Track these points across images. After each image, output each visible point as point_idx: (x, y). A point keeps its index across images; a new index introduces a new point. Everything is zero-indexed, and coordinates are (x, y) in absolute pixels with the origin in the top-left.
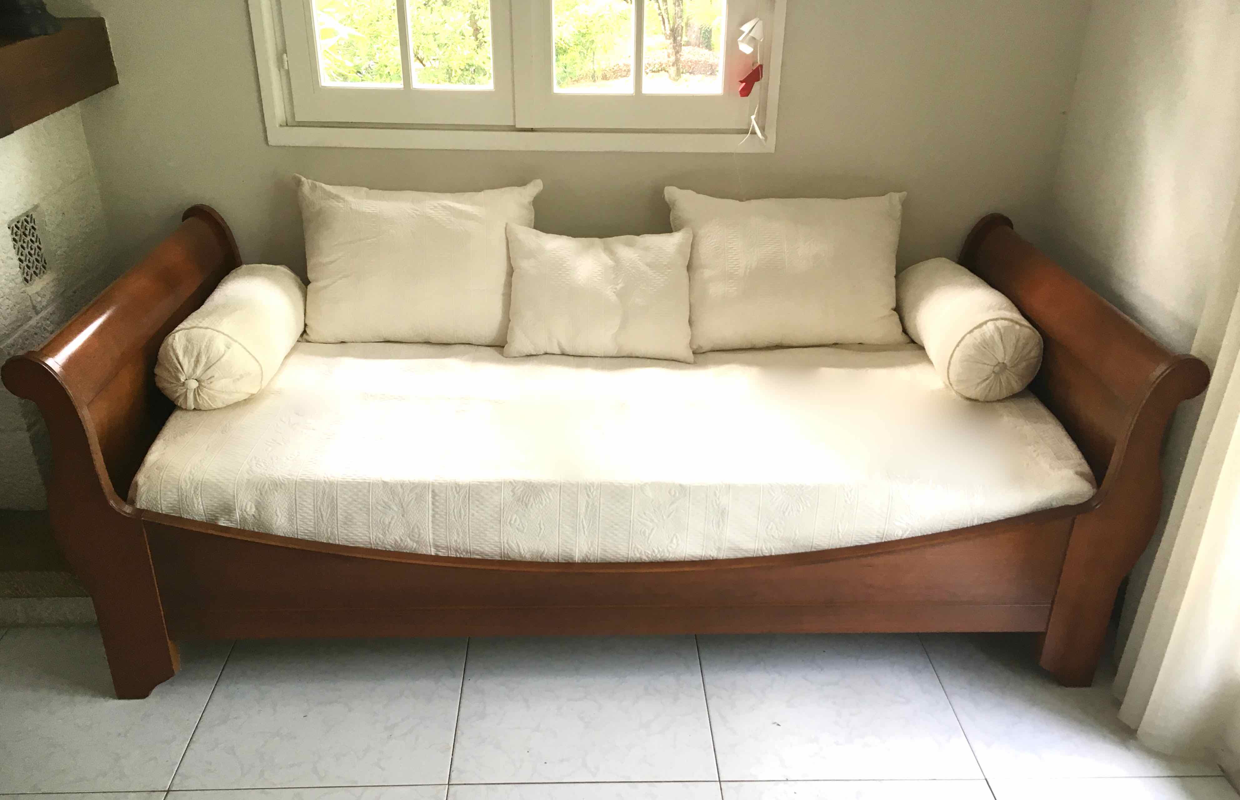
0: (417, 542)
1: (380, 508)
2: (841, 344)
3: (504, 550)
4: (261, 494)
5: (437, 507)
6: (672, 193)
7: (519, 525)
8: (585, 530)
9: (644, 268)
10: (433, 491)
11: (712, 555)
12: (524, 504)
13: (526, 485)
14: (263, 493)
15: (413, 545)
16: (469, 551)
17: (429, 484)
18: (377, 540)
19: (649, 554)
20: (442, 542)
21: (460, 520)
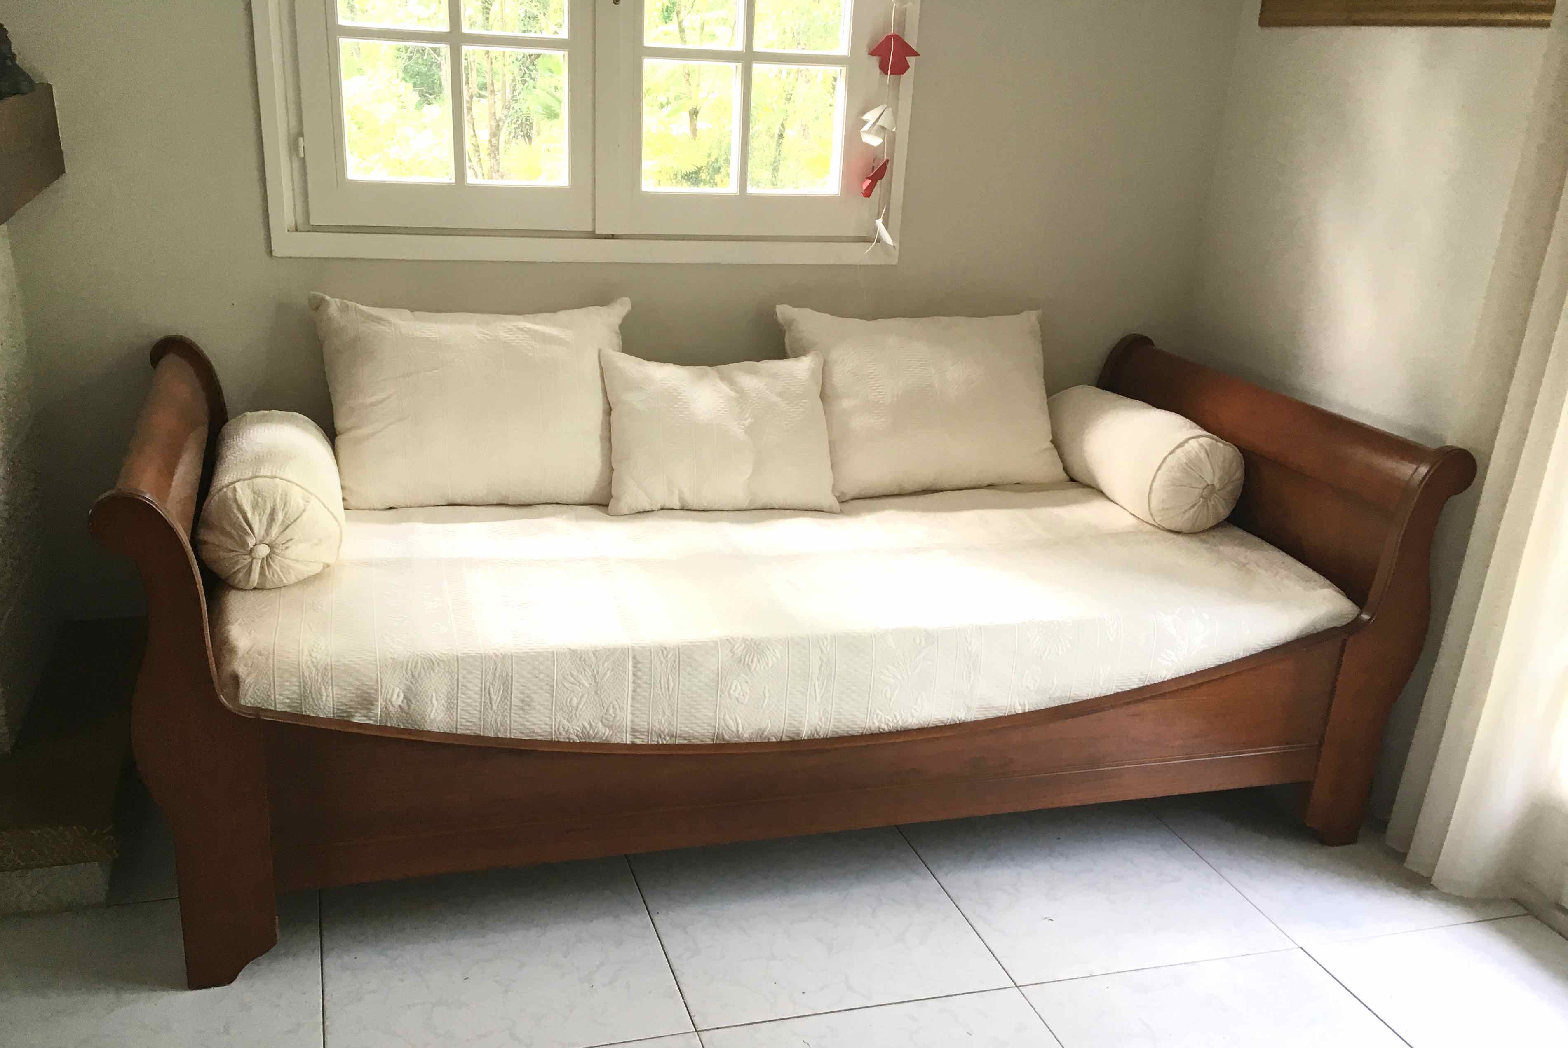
0: (610, 727)
1: (566, 684)
2: (997, 485)
3: (718, 729)
4: (413, 676)
5: (639, 678)
6: (784, 311)
7: (739, 694)
8: (817, 695)
9: (774, 398)
10: (634, 658)
11: (960, 718)
12: (746, 667)
13: (747, 642)
14: (416, 675)
15: (605, 731)
16: (674, 735)
17: (628, 649)
18: (561, 728)
19: (889, 720)
20: (642, 725)
21: (667, 693)
